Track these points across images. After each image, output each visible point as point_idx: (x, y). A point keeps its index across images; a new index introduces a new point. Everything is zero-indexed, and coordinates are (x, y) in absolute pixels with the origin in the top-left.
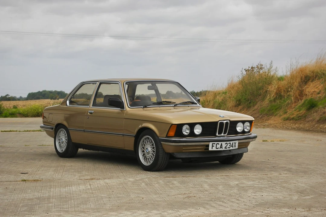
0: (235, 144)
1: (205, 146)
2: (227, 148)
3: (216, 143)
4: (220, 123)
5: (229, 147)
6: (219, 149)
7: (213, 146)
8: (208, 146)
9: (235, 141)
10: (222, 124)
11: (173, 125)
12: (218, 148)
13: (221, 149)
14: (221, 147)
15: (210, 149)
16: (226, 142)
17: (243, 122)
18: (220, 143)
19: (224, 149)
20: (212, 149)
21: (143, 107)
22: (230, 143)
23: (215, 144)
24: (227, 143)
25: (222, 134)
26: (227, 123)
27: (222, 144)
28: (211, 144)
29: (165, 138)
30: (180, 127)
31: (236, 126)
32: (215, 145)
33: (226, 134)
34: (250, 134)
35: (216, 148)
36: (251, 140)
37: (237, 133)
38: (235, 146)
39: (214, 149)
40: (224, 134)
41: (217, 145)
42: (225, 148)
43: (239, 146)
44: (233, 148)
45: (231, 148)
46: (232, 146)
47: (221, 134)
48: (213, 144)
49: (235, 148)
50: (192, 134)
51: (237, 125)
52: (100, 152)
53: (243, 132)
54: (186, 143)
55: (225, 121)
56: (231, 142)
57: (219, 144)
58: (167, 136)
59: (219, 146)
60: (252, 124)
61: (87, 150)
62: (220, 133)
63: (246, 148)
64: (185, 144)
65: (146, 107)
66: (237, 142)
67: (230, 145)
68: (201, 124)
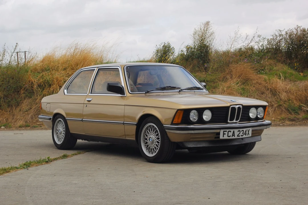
0: (248, 131)
1: (215, 134)
2: (240, 136)
3: (228, 130)
4: (232, 108)
5: (242, 135)
6: (231, 138)
7: (224, 134)
8: (219, 134)
9: (248, 129)
10: (233, 109)
11: (179, 111)
12: (230, 136)
13: (233, 137)
14: (233, 135)
15: (221, 137)
16: (238, 130)
17: (257, 107)
18: (232, 130)
19: (236, 137)
20: (223, 137)
21: (146, 93)
22: (243, 131)
23: (226, 131)
24: (240, 131)
25: (235, 121)
26: (239, 108)
27: (234, 131)
28: (222, 132)
29: (171, 125)
30: (187, 112)
31: (249, 112)
32: (226, 133)
33: (238, 121)
34: (263, 120)
35: (228, 136)
36: (265, 127)
37: (249, 119)
38: (248, 133)
39: (226, 137)
40: (236, 120)
41: (229, 132)
42: (238, 136)
43: (252, 134)
44: (247, 136)
45: (244, 136)
46: (245, 134)
47: (233, 121)
48: (224, 131)
49: (248, 136)
50: (201, 121)
51: (250, 110)
52: (100, 142)
53: (257, 119)
54: (195, 131)
55: (238, 106)
56: (245, 130)
57: (230, 131)
58: (172, 124)
59: (230, 134)
60: (265, 110)
61: (86, 141)
62: (232, 119)
63: (260, 136)
64: (193, 132)
65: (148, 92)
66: (251, 129)
67: (243, 133)
68: (210, 109)
